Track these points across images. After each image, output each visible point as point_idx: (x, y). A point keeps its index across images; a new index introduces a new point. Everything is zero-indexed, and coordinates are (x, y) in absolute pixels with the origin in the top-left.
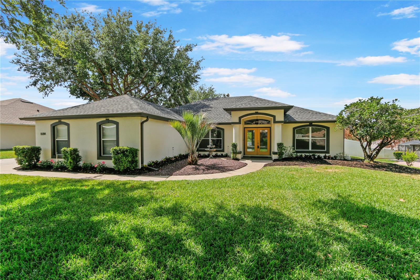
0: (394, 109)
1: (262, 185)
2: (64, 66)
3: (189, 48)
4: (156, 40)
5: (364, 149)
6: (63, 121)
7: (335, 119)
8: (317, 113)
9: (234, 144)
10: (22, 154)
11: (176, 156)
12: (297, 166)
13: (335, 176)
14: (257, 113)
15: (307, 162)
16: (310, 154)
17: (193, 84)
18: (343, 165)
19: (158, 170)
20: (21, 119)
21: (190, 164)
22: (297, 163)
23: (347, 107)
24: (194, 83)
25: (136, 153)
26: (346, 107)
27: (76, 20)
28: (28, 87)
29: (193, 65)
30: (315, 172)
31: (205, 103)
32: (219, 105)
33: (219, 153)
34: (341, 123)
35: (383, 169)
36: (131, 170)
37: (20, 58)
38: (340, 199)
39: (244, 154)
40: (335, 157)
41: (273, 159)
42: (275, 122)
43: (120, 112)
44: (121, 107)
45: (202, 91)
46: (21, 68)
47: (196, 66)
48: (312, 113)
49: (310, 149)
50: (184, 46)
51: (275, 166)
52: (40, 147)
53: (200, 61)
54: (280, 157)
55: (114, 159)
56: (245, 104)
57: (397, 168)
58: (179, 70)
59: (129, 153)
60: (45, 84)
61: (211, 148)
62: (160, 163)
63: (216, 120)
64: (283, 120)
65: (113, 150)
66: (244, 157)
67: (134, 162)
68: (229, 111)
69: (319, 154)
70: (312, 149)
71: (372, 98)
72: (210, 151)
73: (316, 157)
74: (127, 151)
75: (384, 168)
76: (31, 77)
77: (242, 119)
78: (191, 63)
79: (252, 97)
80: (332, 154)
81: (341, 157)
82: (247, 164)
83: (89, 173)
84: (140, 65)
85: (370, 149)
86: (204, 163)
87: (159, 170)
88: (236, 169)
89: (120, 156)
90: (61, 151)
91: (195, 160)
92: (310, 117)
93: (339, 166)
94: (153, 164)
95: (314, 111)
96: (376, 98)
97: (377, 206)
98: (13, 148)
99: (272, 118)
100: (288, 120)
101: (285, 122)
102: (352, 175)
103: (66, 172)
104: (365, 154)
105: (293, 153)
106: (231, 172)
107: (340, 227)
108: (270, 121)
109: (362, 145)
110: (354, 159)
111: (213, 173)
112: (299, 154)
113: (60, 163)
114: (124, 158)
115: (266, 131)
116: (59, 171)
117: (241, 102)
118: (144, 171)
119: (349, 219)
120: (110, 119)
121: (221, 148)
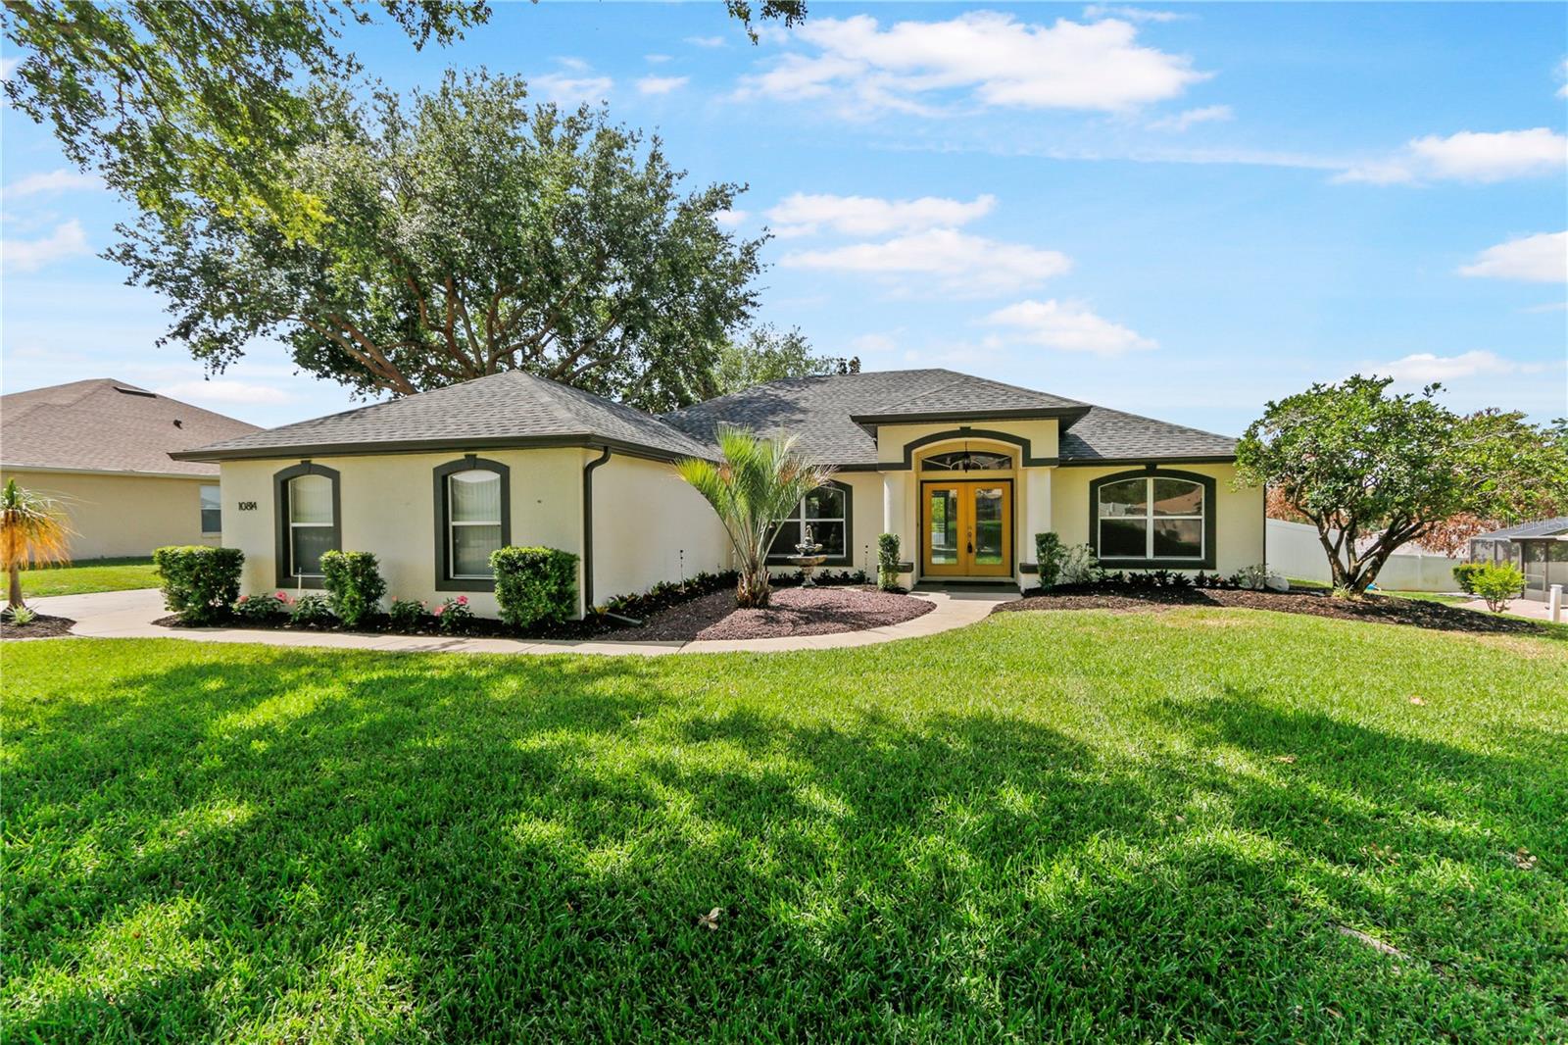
0: (1423, 417)
1: (992, 664)
2: (288, 268)
3: (719, 199)
4: (605, 171)
5: (1333, 553)
6: (315, 461)
7: (1232, 450)
8: (1173, 430)
9: (889, 537)
10: (185, 573)
11: (690, 578)
12: (1105, 611)
13: (1224, 638)
14: (965, 432)
15: (1139, 598)
16: (1150, 571)
17: (733, 326)
18: (1260, 606)
19: (642, 626)
20: (174, 456)
21: (744, 604)
22: (1102, 601)
23: (1274, 410)
24: (735, 323)
25: (571, 568)
26: (1269, 409)
27: (324, 104)
28: (164, 342)
29: (731, 259)
30: (1163, 627)
31: (781, 393)
32: (829, 401)
33: (836, 571)
34: (1252, 464)
35: (1392, 619)
36: (555, 624)
37: (134, 241)
38: (1229, 699)
39: (922, 575)
40: (1233, 580)
41: (1022, 589)
42: (1029, 462)
43: (514, 433)
44: (513, 416)
45: (762, 350)
46: (136, 276)
47: (743, 262)
48: (1157, 431)
49: (1150, 555)
50: (702, 191)
51: (1031, 612)
52: (239, 551)
53: (757, 243)
54: (1046, 581)
55: (503, 586)
56: (925, 399)
57: (1437, 615)
58: (683, 276)
59: (553, 567)
60: (215, 330)
61: (807, 553)
62: (642, 602)
63: (821, 454)
64: (1057, 456)
65: (499, 559)
66: (920, 583)
67: (564, 596)
68: (870, 424)
69: (1178, 572)
70: (1155, 554)
71: (1356, 381)
72: (804, 562)
73: (1170, 580)
74: (544, 560)
75: (1396, 614)
76: (173, 307)
77: (914, 451)
78: (728, 250)
79: (945, 372)
80: (1224, 570)
81: (1254, 579)
82: (935, 606)
83: (415, 633)
84: (550, 261)
85: (1351, 551)
86: (790, 602)
87: (646, 623)
88: (900, 621)
89: (522, 576)
90: (321, 562)
91: (760, 591)
92: (1149, 445)
93: (1244, 610)
94: (621, 606)
95: (1163, 423)
96: (1369, 378)
97: (1336, 714)
98: (155, 553)
99: (1020, 448)
100: (1072, 454)
101: (1062, 462)
102: (1283, 636)
103: (337, 631)
104: (1336, 569)
105: (1091, 567)
106: (885, 629)
107: (1219, 763)
108: (1010, 459)
109: (1325, 540)
110: (1298, 588)
111: (825, 633)
112: (1110, 572)
113: (311, 604)
114: (537, 583)
115: (997, 492)
116: (311, 629)
117: (907, 390)
118: (597, 626)
119: (1248, 744)
120: (481, 455)
121: (842, 553)
